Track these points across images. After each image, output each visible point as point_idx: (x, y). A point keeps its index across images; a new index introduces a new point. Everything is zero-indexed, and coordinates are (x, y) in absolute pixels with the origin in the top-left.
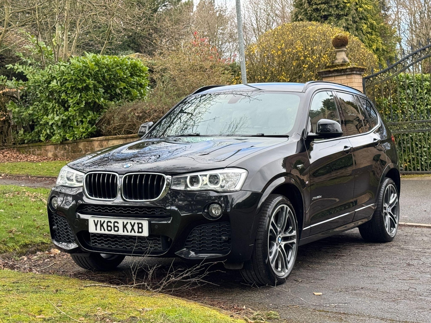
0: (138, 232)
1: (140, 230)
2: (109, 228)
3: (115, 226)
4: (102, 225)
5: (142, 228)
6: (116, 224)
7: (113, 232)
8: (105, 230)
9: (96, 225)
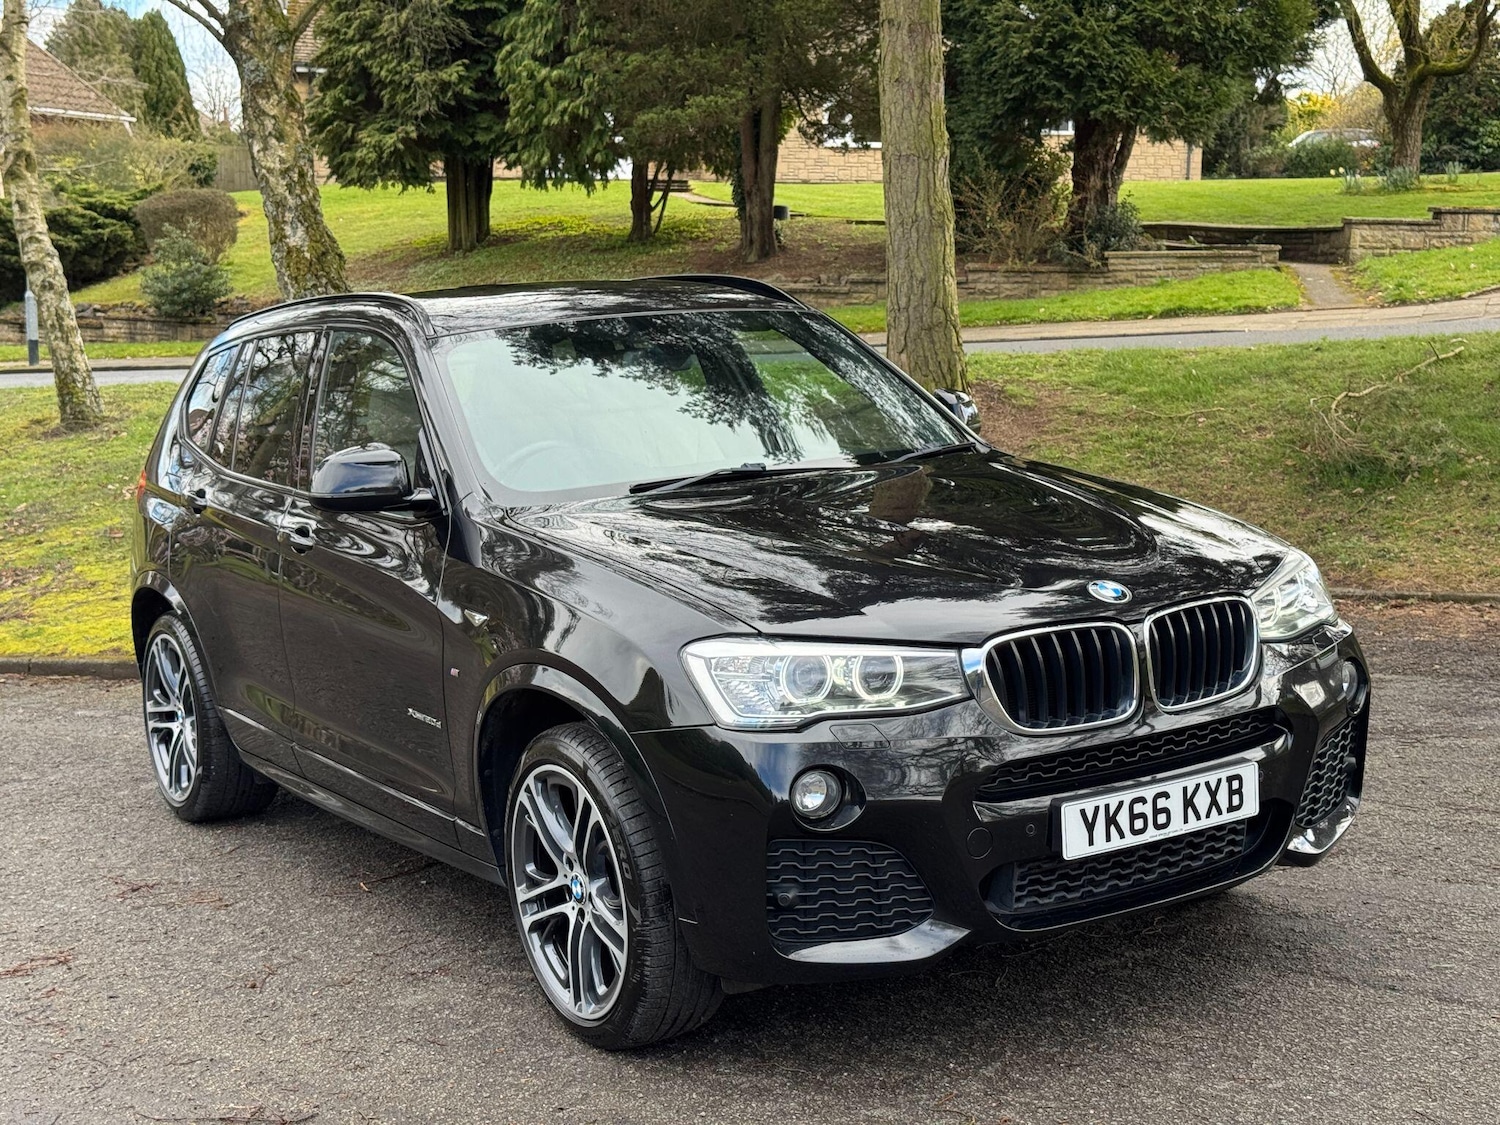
0: (1231, 809)
1: (1236, 800)
2: (1139, 823)
3: (1156, 811)
4: (1111, 821)
5: (1239, 792)
6: (1162, 803)
7: (1152, 835)
8: (1122, 835)
9: (1090, 827)
